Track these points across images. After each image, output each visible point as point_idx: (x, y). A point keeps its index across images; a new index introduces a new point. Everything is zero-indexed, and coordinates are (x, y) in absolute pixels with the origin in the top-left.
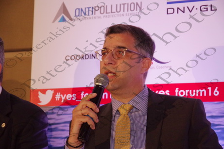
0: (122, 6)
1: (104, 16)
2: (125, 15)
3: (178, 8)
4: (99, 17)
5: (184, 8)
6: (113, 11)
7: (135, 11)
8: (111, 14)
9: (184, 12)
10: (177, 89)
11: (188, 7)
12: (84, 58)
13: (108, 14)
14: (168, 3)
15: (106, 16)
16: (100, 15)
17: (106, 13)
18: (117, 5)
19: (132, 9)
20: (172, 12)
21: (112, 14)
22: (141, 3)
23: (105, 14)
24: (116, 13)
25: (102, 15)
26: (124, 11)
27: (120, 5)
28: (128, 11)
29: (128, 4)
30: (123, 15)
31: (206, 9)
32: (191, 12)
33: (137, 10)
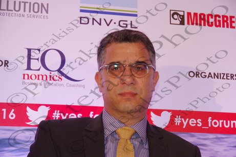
0: (22, 5)
2: (26, 16)
3: (93, 19)
5: (100, 19)
6: (9, 9)
7: (39, 13)
8: (6, 12)
9: (100, 24)
10: (92, 113)
11: (105, 20)
13: (2, 12)
14: (81, 11)
17: (0, 10)
18: (15, 2)
19: (36, 10)
20: (86, 22)
21: (8, 12)
22: (48, 4)
24: (14, 12)
26: (25, 11)
27: (20, 2)
28: (30, 11)
29: (30, 3)
30: (23, 16)
31: (125, 25)
32: (108, 25)
33: (42, 12)
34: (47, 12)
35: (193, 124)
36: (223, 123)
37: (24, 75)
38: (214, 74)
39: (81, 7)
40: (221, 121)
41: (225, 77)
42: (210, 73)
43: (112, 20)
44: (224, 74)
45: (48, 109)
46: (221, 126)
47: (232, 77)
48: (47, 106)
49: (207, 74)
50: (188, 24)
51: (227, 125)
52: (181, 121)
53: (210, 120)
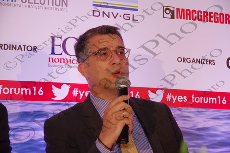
1: (26, 6)
2: (50, 9)
3: (103, 13)
4: (20, 6)
5: (109, 13)
6: (36, 2)
7: (61, 7)
9: (109, 17)
12: (3, 47)
13: (31, 5)
14: (94, 5)
15: (29, 7)
16: (22, 4)
17: (29, 3)
19: (58, 4)
20: (98, 15)
21: (36, 5)
23: (27, 3)
25: (24, 5)
26: (49, 5)
28: (53, 5)
30: (48, 9)
31: (128, 18)
32: (115, 18)
33: (62, 6)
34: (67, 5)
35: (180, 100)
36: (202, 99)
37: (50, 58)
38: (197, 60)
39: (93, 2)
40: (201, 98)
41: (205, 62)
42: (193, 59)
43: (118, 14)
44: (204, 60)
45: (69, 87)
46: (201, 102)
47: (210, 63)
48: (68, 84)
49: (191, 60)
50: (177, 18)
51: (206, 101)
52: (172, 97)
53: (193, 97)
